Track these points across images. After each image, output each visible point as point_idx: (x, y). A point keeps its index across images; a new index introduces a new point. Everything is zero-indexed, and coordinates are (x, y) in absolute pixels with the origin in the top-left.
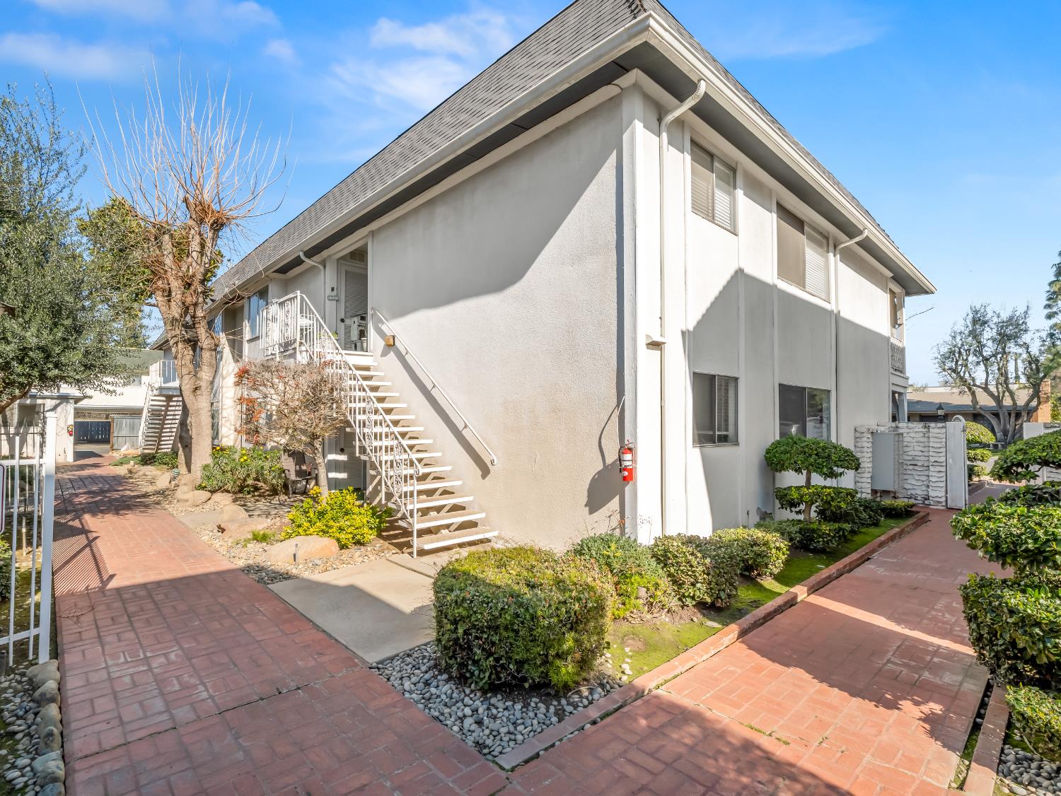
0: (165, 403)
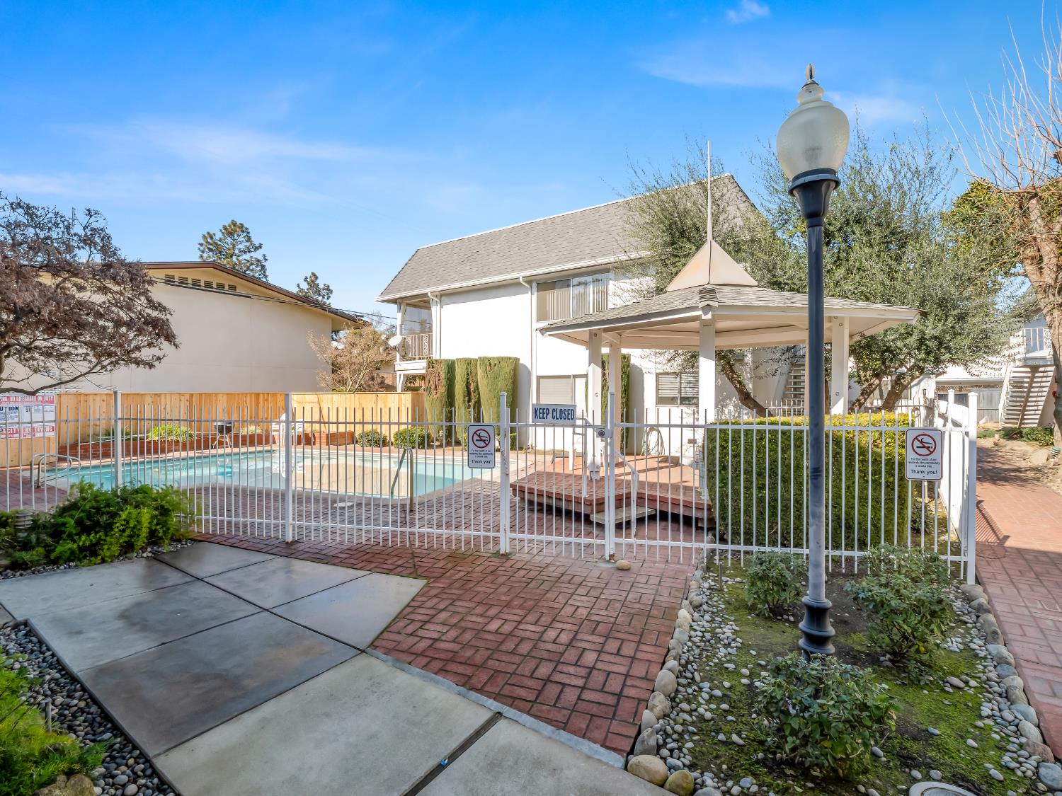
0: (1029, 375)
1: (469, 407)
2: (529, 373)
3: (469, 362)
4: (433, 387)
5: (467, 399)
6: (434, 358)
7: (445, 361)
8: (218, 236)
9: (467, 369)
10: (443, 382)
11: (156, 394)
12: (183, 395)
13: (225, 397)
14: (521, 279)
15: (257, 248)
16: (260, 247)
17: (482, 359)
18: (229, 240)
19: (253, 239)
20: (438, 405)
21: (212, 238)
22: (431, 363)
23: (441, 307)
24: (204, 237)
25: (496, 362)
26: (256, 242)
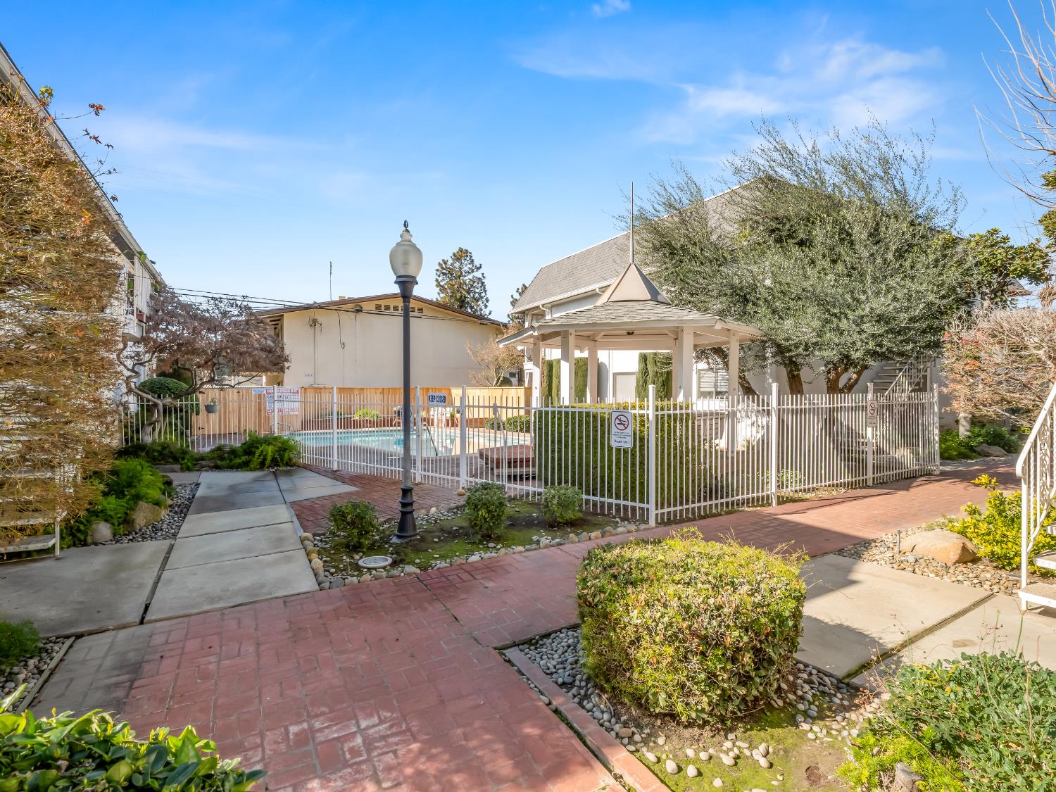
2: (607, 371)
12: (378, 389)
14: (597, 290)
15: (478, 268)
16: (480, 267)
19: (475, 261)
21: (445, 264)
24: (440, 264)
26: (477, 263)
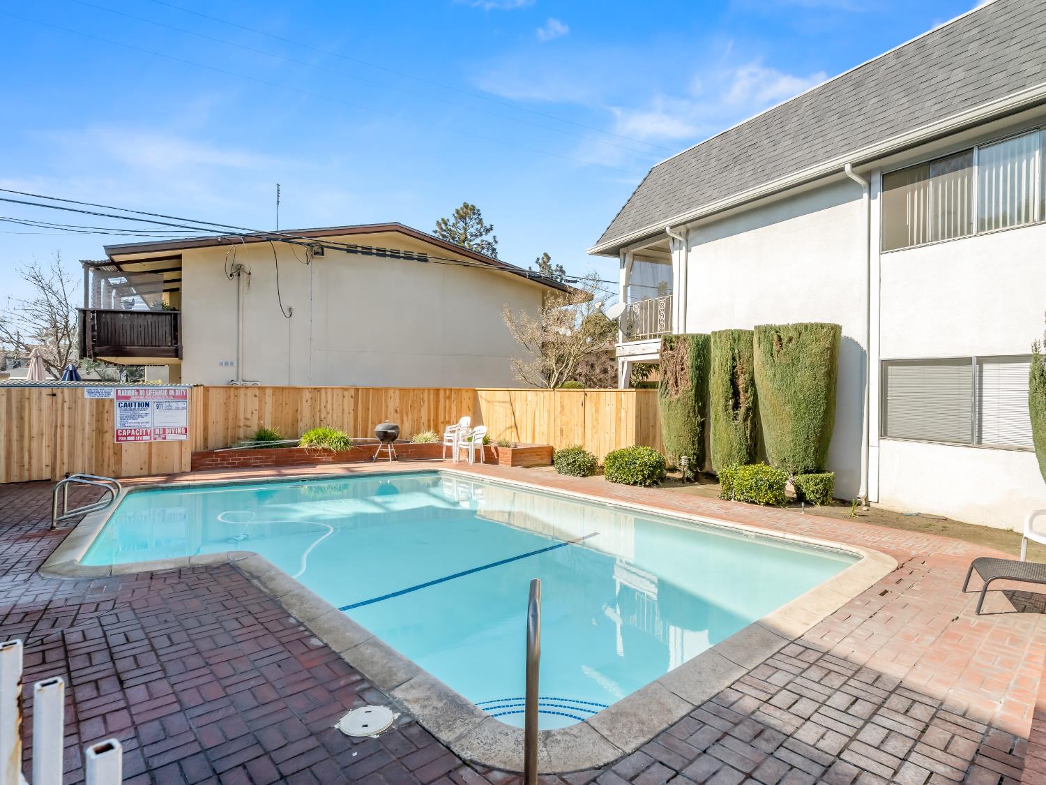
1: (735, 418)
2: (863, 356)
3: (736, 337)
4: (671, 382)
5: (731, 403)
6: (675, 332)
7: (693, 336)
8: (452, 221)
9: (733, 349)
10: (689, 373)
11: (315, 389)
12: (346, 390)
13: (397, 392)
14: (848, 168)
15: (488, 231)
16: (491, 229)
17: (764, 331)
18: (461, 224)
19: (484, 221)
20: (679, 413)
21: (446, 224)
22: (669, 343)
23: (688, 250)
24: (438, 223)
25: (793, 333)
26: (487, 224)
